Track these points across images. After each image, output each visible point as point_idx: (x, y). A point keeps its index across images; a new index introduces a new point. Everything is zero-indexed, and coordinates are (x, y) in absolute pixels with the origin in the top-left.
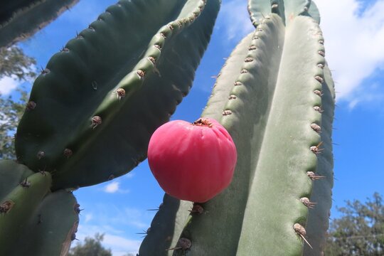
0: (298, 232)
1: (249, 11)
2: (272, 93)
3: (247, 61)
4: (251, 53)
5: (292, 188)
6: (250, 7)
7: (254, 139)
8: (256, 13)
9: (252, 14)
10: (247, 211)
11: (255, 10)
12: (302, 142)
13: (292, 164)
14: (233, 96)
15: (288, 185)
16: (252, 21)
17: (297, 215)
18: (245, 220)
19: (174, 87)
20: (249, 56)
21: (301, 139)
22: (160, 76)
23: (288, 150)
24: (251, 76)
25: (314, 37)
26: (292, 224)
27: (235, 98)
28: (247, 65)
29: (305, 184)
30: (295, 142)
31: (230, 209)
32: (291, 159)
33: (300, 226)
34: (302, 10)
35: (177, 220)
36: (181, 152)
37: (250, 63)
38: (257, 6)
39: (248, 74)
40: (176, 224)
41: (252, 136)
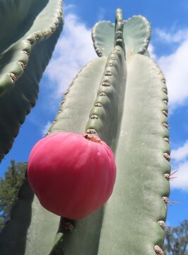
0: (158, 253)
1: (93, 39)
3: (105, 85)
4: (107, 78)
5: (149, 211)
6: (94, 35)
8: (99, 42)
9: (96, 42)
10: (104, 231)
11: (99, 39)
12: (157, 168)
13: (148, 188)
14: (96, 116)
15: (144, 208)
16: (95, 48)
17: (156, 238)
18: (102, 240)
20: (106, 81)
21: (155, 166)
23: (142, 175)
24: (109, 100)
25: (156, 75)
27: (97, 118)
28: (104, 88)
29: (161, 208)
30: (149, 168)
32: (146, 183)
33: (159, 248)
34: (141, 50)
35: (28, 236)
36: (77, 166)
37: (108, 88)
38: (100, 36)
39: (106, 97)
40: (27, 242)
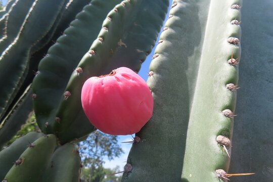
0: (221, 144)
2: (204, 25)
7: (190, 69)
19: (139, 50)
22: (126, 47)
24: (177, 18)
26: (215, 136)
27: (161, 42)
30: (217, 60)
31: (171, 133)
33: (223, 137)
41: (187, 67)
